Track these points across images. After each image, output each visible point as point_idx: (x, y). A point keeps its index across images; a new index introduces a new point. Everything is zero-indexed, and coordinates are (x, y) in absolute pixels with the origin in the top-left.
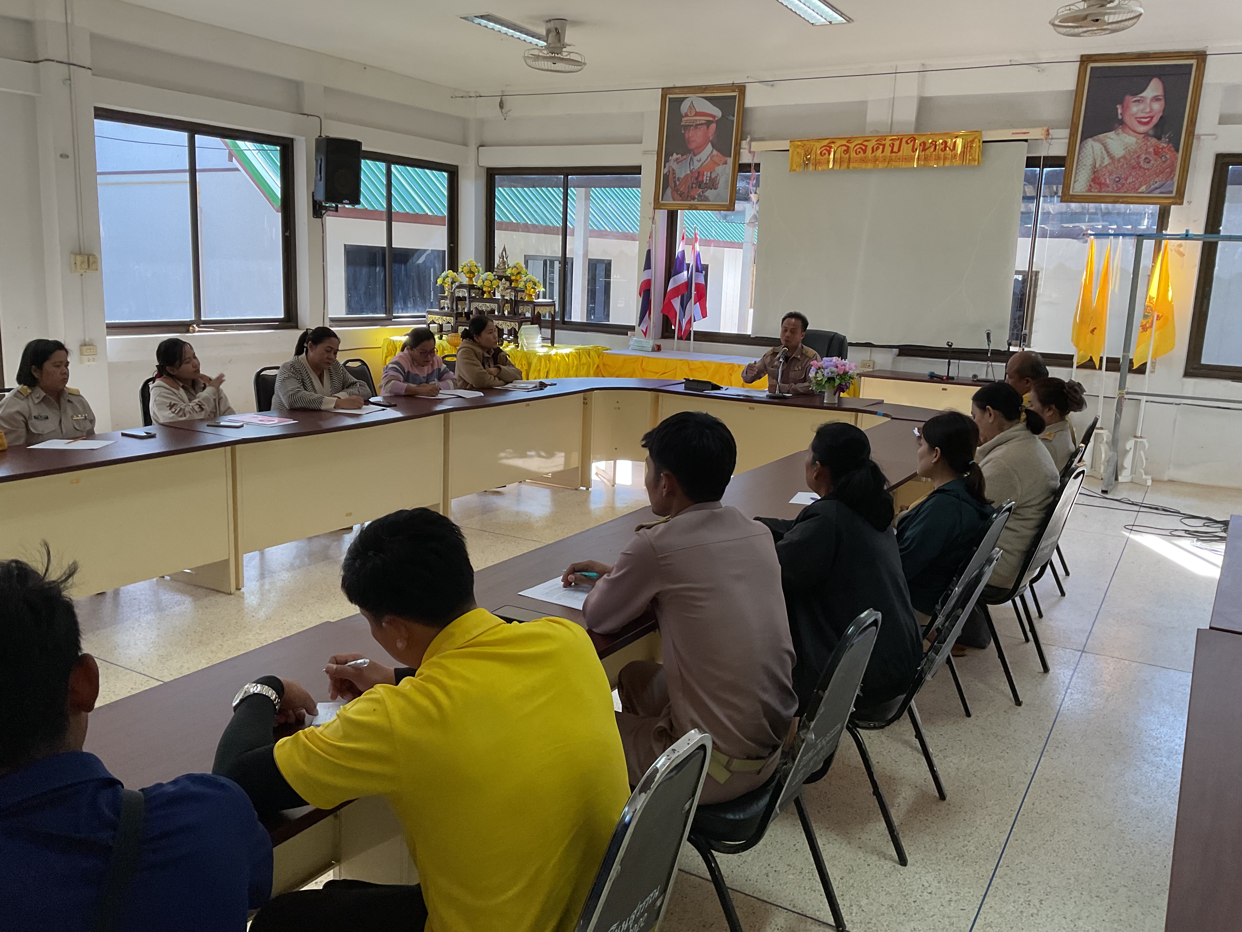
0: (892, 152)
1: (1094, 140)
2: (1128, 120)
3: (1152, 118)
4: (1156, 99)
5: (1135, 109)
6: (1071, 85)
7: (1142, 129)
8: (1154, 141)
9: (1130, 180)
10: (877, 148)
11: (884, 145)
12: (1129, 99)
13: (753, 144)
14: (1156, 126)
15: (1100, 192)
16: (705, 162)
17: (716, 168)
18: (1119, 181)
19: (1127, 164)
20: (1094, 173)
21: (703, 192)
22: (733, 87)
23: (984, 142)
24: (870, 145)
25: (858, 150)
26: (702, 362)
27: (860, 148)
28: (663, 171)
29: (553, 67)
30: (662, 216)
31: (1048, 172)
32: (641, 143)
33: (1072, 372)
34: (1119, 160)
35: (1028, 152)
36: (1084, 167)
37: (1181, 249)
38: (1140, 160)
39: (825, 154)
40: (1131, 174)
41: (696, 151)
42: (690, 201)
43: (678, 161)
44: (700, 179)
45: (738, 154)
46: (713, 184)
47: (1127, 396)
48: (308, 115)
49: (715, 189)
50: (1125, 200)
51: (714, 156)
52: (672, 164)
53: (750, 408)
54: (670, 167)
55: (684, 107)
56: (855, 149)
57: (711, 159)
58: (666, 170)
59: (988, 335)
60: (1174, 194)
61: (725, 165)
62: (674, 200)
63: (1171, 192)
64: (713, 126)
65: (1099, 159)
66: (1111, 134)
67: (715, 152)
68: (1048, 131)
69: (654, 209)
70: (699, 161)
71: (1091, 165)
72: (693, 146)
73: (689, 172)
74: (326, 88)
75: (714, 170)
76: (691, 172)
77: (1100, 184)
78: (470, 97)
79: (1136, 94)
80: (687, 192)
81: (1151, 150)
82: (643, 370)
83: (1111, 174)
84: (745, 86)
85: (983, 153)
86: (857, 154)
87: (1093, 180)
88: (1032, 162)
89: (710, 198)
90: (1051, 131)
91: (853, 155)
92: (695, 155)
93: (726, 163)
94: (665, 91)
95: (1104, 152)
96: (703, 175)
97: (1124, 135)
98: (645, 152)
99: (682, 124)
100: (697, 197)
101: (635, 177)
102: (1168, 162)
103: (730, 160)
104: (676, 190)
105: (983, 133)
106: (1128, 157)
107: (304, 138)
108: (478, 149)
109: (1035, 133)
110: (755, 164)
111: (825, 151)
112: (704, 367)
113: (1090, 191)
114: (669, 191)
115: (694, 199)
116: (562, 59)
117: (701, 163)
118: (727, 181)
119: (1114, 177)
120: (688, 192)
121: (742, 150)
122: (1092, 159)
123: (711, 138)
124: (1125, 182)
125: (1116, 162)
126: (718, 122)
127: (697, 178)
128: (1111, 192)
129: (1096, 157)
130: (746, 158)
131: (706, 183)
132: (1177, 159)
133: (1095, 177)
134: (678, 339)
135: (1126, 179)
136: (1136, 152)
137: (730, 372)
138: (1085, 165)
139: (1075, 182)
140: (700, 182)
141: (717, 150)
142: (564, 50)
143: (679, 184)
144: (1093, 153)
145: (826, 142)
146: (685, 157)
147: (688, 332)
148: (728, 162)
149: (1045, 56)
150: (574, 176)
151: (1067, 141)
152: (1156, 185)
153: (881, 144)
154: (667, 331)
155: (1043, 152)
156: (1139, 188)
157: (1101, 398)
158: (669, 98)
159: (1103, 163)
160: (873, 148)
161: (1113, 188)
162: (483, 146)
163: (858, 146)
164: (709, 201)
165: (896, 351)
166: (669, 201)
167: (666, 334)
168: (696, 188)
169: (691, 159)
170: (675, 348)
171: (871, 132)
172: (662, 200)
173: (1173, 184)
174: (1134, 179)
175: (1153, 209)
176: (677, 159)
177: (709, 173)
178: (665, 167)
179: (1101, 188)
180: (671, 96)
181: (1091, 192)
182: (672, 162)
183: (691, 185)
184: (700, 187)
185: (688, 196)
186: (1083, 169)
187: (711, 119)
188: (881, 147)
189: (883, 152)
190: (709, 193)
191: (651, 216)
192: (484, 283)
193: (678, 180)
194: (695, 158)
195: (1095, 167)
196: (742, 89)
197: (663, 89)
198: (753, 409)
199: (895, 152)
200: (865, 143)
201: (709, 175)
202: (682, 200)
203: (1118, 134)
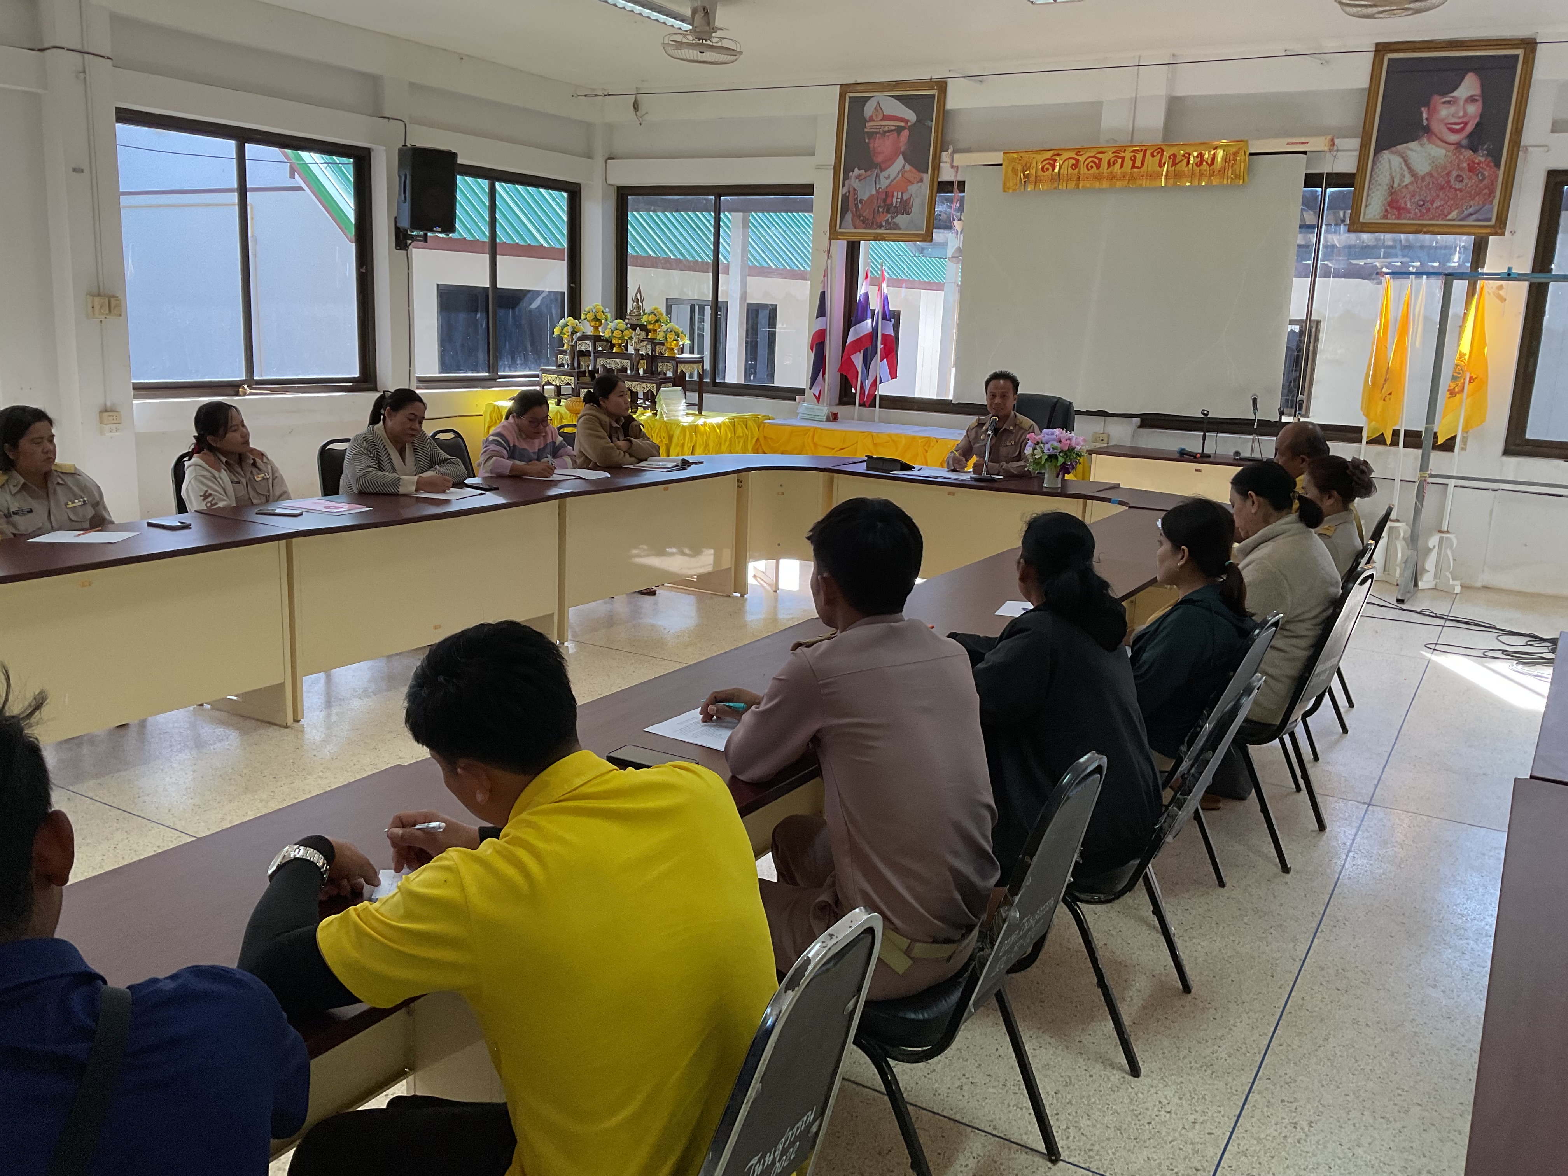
0: (1133, 167)
1: (1393, 153)
2: (1436, 127)
3: (1466, 124)
4: (1471, 99)
5: (1444, 112)
6: (1362, 80)
7: (1453, 138)
8: (1468, 153)
9: (1437, 203)
10: (1115, 162)
11: (1123, 158)
12: (1437, 99)
13: (956, 156)
14: (1470, 136)
15: (1398, 218)
16: (895, 179)
17: (909, 188)
18: (1424, 204)
19: (1433, 183)
20: (1392, 194)
21: (892, 218)
22: (931, 83)
23: (1251, 154)
24: (1105, 158)
25: (1090, 165)
26: (890, 436)
27: (1093, 161)
28: (842, 191)
29: (701, 57)
30: (840, 248)
31: (1332, 193)
32: (813, 154)
33: (1361, 448)
34: (1423, 178)
35: (1307, 168)
36: (1378, 187)
37: (1502, 292)
38: (1450, 178)
39: (1048, 169)
40: (1438, 196)
41: (883, 166)
42: (876, 229)
43: (861, 178)
44: (888, 202)
45: (937, 169)
46: (905, 208)
47: (1430, 480)
48: (389, 118)
49: (908, 214)
50: (1431, 229)
51: (906, 171)
52: (853, 182)
53: (949, 494)
54: (850, 185)
55: (869, 109)
56: (1086, 163)
57: (902, 176)
58: (845, 190)
59: (1255, 401)
60: (1493, 222)
61: (920, 184)
62: (855, 228)
63: (1490, 220)
64: (906, 133)
65: (1398, 176)
66: (1413, 145)
67: (908, 167)
68: (1332, 140)
69: (830, 239)
70: (887, 178)
71: (1387, 185)
72: (879, 159)
73: (874, 192)
74: (412, 85)
75: (907, 189)
76: (877, 191)
77: (1399, 209)
78: (596, 95)
79: (1444, 93)
80: (872, 216)
81: (1465, 165)
82: (815, 445)
83: (1413, 196)
84: (946, 83)
85: (1249, 169)
86: (1088, 169)
87: (1390, 204)
88: (1312, 180)
89: (901, 225)
90: (1336, 141)
91: (1083, 170)
92: (882, 171)
93: (921, 181)
94: (845, 88)
95: (1405, 168)
96: (893, 196)
97: (1430, 146)
98: (819, 167)
99: (866, 130)
100: (884, 224)
101: (806, 199)
102: (1486, 181)
103: (927, 178)
104: (857, 215)
105: (1250, 142)
106: (1435, 174)
107: (384, 148)
108: (606, 162)
109: (1316, 144)
110: (959, 182)
111: (1047, 166)
112: (893, 441)
113: (1385, 217)
114: (849, 216)
115: (880, 226)
116: (712, 47)
117: (889, 181)
118: (923, 204)
119: (1416, 200)
120: (874, 217)
121: (942, 165)
122: (1388, 177)
123: (903, 149)
124: (1430, 206)
125: (1420, 181)
126: (912, 129)
127: (884, 201)
128: (1413, 219)
129: (1394, 174)
130: (947, 175)
131: (895, 207)
132: (1497, 177)
133: (1392, 200)
134: (860, 405)
135: (1432, 202)
136: (1445, 167)
137: (926, 448)
138: (1380, 185)
139: (1366, 206)
140: (888, 205)
141: (909, 164)
142: (714, 35)
143: (862, 208)
144: (1391, 168)
145: (1049, 154)
146: (869, 173)
147: (872, 398)
148: (925, 179)
149: (1331, 45)
150: (728, 198)
151: (1357, 153)
152: (1471, 210)
153: (1119, 157)
154: (846, 396)
155: (1325, 168)
156: (1449, 213)
157: (1397, 483)
158: (849, 97)
159: (1404, 181)
160: (1109, 162)
161: (1416, 214)
162: (613, 159)
163: (1090, 159)
164: (900, 229)
165: (1137, 421)
166: (849, 229)
167: (845, 399)
168: (883, 212)
169: (878, 176)
170: (856, 417)
171: (1107, 141)
172: (840, 228)
173: (1492, 210)
174: (1442, 203)
175: (1466, 241)
176: (860, 175)
177: (900, 193)
178: (844, 185)
179: (1400, 214)
180: (852, 95)
181: (1387, 219)
182: (853, 180)
183: (876, 209)
184: (888, 212)
185: (873, 223)
186: (1377, 190)
187: (903, 124)
188: (1120, 161)
189: (1122, 166)
190: (900, 219)
191: (826, 248)
192: (613, 333)
193: (861, 202)
194: (883, 175)
195: (1392, 187)
196: (942, 86)
197: (841, 85)
198: (953, 494)
199: (1138, 168)
200: (1100, 156)
201: (900, 196)
202: (865, 228)
203: (1422, 145)
